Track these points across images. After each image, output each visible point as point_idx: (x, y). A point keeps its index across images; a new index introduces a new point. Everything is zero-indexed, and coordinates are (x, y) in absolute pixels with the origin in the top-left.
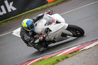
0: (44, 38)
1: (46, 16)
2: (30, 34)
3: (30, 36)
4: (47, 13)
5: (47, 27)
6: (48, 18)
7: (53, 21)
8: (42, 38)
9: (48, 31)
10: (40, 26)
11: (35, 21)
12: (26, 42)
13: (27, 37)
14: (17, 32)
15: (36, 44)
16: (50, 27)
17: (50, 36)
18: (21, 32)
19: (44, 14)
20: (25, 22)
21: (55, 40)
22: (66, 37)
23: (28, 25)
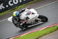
0: (25, 22)
1: (27, 10)
2: (18, 20)
3: (18, 21)
4: (27, 8)
5: (27, 16)
6: (28, 11)
7: (31, 13)
8: (24, 22)
9: (27, 18)
10: (23, 16)
11: (20, 13)
12: (15, 25)
13: (16, 22)
14: (10, 19)
15: (21, 26)
16: (29, 16)
17: (29, 22)
18: (13, 19)
19: (25, 9)
20: (15, 13)
21: (32, 24)
22: (38, 22)
23: (16, 15)
